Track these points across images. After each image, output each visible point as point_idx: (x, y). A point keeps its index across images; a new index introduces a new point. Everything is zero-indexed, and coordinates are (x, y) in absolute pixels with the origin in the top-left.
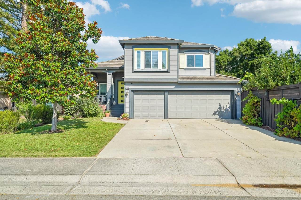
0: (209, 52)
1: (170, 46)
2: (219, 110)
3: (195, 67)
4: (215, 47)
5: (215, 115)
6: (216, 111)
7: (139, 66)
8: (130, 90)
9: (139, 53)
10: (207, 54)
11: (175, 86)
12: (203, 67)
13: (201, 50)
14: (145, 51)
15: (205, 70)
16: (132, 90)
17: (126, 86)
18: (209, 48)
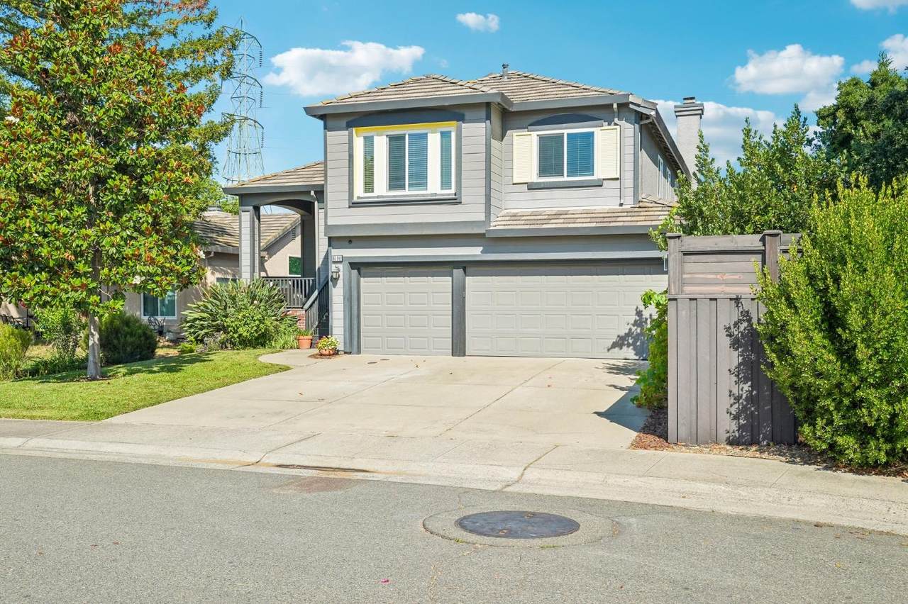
0: (616, 120)
1: (462, 111)
2: (634, 329)
3: (565, 178)
4: (631, 99)
5: (621, 348)
6: (622, 334)
7: (369, 186)
8: (346, 263)
9: (369, 141)
10: (609, 127)
11: (482, 248)
12: (593, 175)
13: (587, 116)
14: (387, 136)
15: (601, 186)
16: (350, 263)
17: (332, 250)
18: (612, 105)
